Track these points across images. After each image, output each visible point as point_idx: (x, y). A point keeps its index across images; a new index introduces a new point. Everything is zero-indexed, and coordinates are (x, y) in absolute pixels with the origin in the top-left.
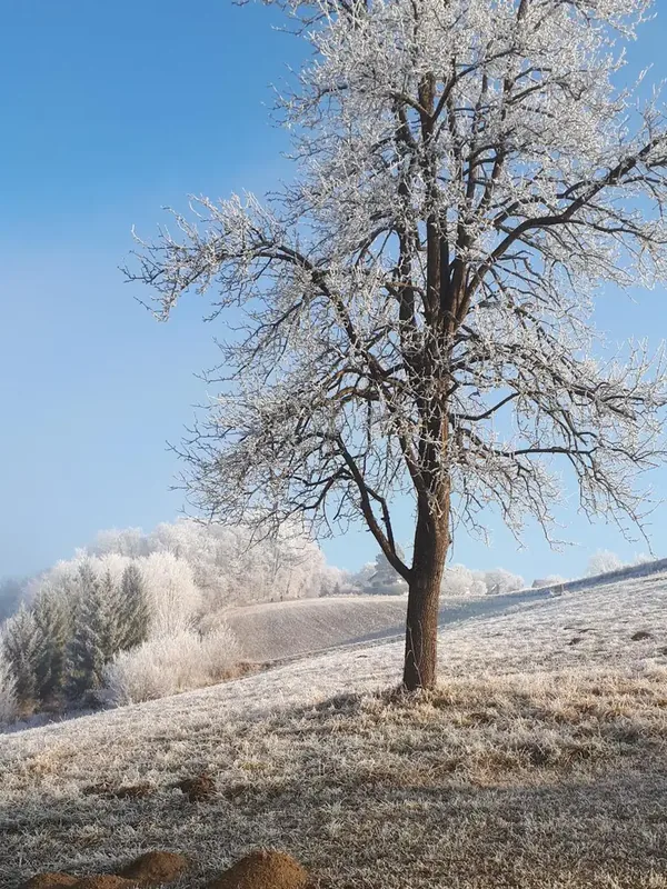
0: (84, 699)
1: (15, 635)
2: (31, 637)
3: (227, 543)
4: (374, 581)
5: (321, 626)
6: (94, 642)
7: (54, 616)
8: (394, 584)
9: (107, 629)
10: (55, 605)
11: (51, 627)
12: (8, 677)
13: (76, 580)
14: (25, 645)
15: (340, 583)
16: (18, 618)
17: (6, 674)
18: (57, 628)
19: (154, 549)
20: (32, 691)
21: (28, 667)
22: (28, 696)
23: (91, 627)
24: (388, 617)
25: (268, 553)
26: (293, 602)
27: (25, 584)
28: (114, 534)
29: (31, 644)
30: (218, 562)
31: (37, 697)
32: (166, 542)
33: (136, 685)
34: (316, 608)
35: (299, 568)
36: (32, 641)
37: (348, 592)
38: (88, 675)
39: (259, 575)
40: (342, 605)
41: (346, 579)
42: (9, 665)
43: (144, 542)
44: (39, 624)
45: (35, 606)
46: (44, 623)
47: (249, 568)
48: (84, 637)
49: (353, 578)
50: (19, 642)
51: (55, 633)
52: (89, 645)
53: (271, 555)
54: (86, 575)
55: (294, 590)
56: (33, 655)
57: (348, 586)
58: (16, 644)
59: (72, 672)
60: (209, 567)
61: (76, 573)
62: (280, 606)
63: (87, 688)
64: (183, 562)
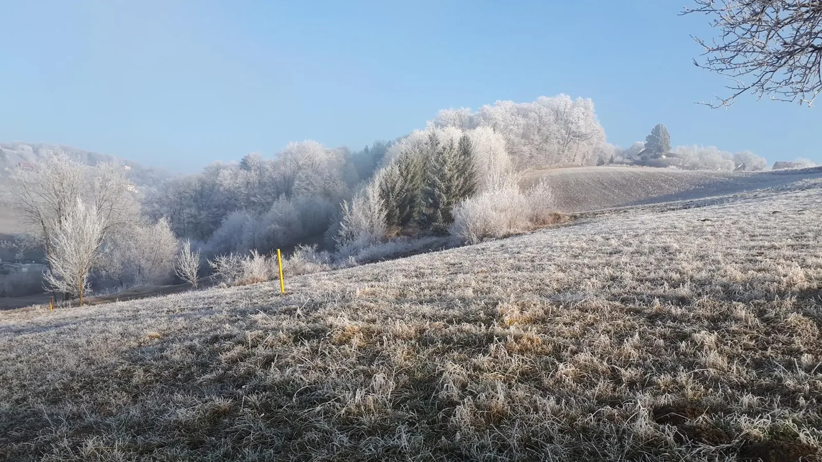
0: (431, 229)
1: (386, 181)
2: (396, 182)
3: (531, 122)
4: (643, 155)
5: (606, 188)
6: (440, 189)
7: (412, 169)
8: (659, 159)
9: (450, 180)
10: (412, 161)
11: (409, 176)
12: (381, 210)
13: (426, 144)
14: (393, 188)
15: (614, 155)
16: (389, 168)
17: (380, 207)
18: (413, 177)
19: (478, 125)
20: (396, 221)
21: (394, 204)
22: (393, 223)
23: (438, 178)
24: (663, 184)
25: (562, 130)
26: (578, 168)
27: (389, 145)
28: (450, 113)
29: (397, 187)
30: (524, 136)
31: (399, 225)
32: (487, 119)
33: (478, 224)
34: (600, 174)
35: (585, 143)
36: (397, 185)
37: (622, 163)
38: (435, 213)
39: (553, 146)
40: (622, 173)
41: (619, 153)
42: (382, 202)
43: (471, 119)
44: (401, 174)
45: (400, 161)
46: (405, 173)
47: (546, 140)
48: (433, 185)
49: (624, 152)
50: (389, 186)
51: (411, 181)
52: (437, 191)
53: (564, 132)
54: (433, 140)
55: (578, 160)
56: (398, 196)
57: (619, 159)
58: (387, 187)
59: (424, 210)
60: (516, 140)
61: (426, 139)
62: (569, 171)
63: (434, 222)
64: (499, 135)
